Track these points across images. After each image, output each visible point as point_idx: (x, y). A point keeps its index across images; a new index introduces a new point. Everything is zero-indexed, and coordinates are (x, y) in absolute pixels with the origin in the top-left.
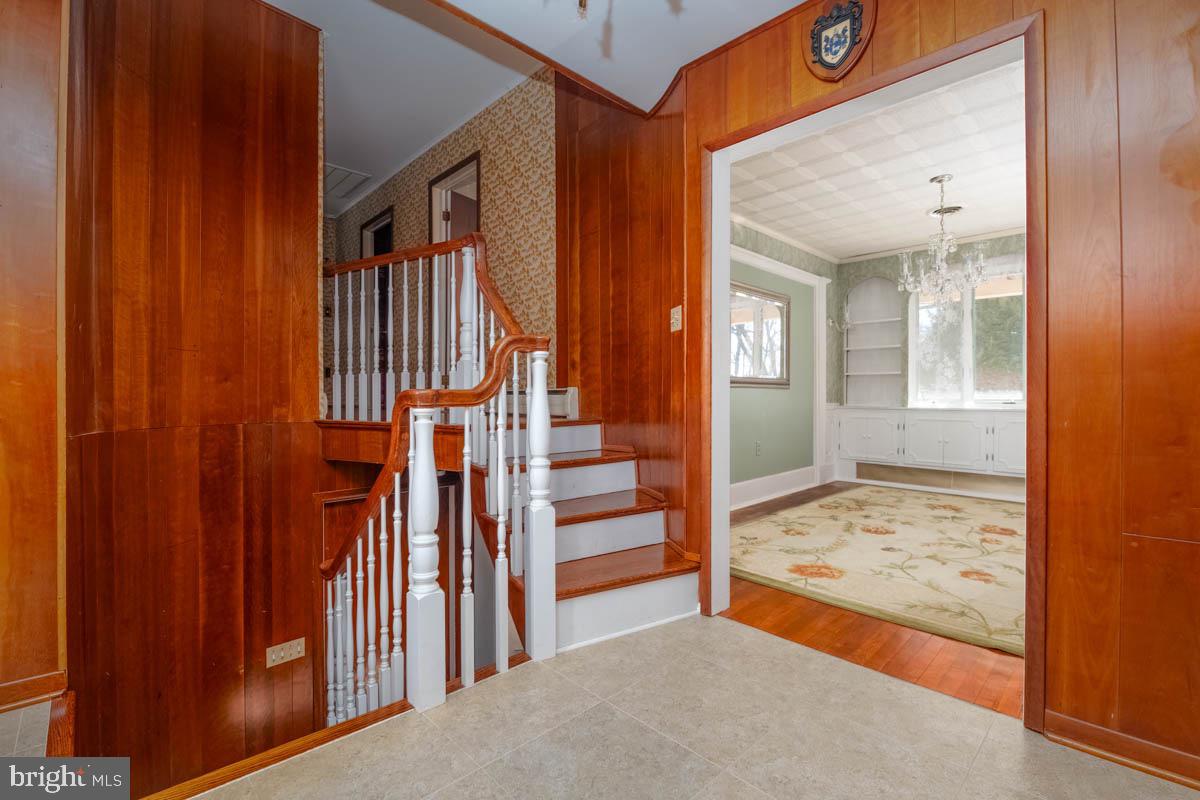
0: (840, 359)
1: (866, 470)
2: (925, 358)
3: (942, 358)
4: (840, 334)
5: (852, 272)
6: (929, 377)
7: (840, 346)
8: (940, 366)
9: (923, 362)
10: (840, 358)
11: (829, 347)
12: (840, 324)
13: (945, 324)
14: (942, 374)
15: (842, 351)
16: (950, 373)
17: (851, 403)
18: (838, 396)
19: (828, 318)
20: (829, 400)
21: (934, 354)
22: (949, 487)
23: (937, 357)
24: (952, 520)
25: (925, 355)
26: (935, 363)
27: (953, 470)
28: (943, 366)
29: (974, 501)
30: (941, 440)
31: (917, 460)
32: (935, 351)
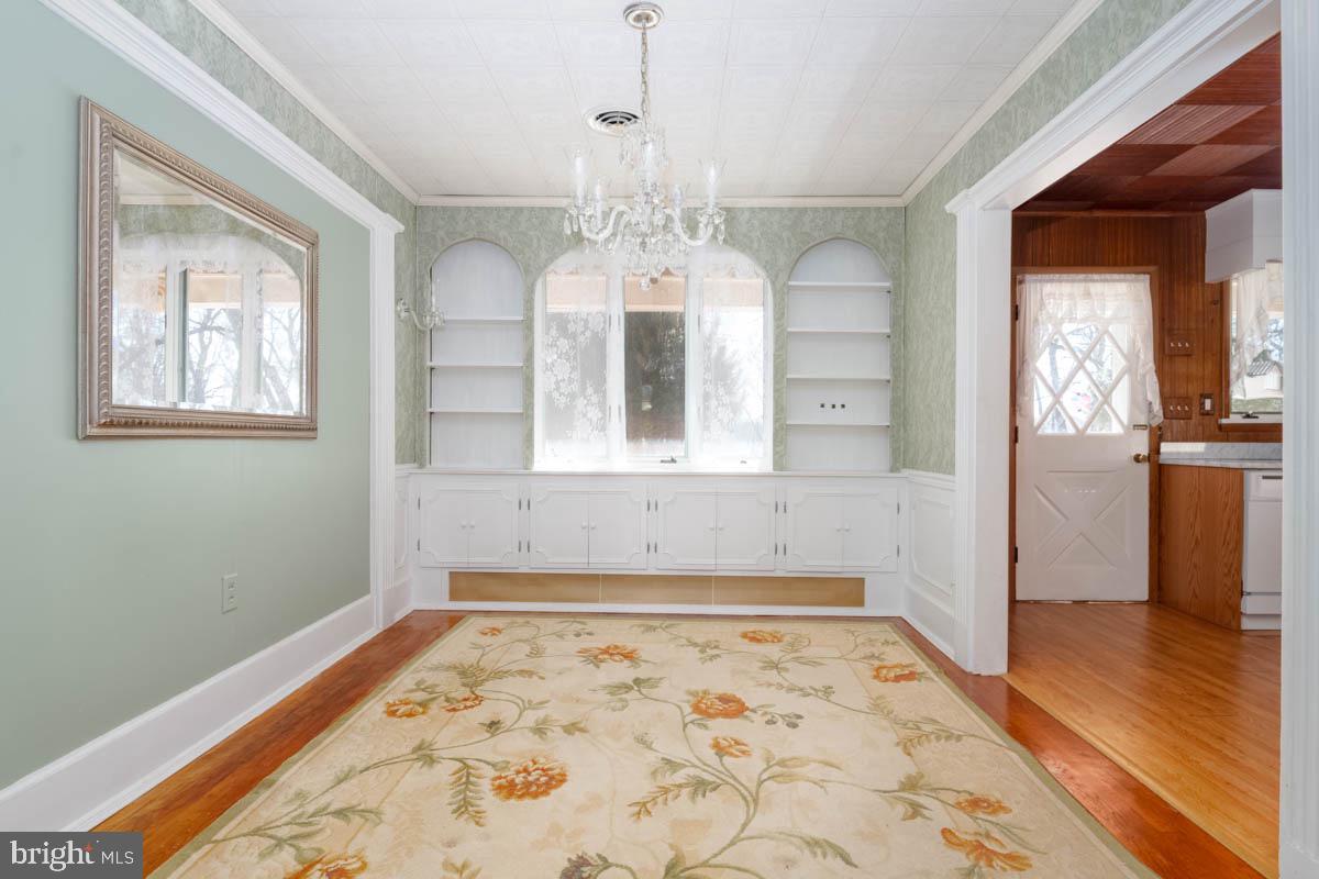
0: (418, 383)
1: (466, 583)
2: (557, 389)
3: (584, 389)
4: (418, 334)
5: (441, 223)
6: (562, 420)
7: (418, 358)
8: (580, 402)
9: (556, 395)
10: (418, 379)
11: (399, 357)
12: (421, 316)
13: (588, 334)
14: (585, 415)
15: (422, 368)
16: (594, 414)
17: (438, 463)
18: (414, 451)
19: (398, 300)
20: (400, 459)
21: (571, 381)
22: (595, 600)
23: (575, 387)
24: (639, 691)
25: (557, 383)
26: (572, 396)
27: (601, 572)
28: (585, 402)
29: (640, 626)
30: (584, 524)
31: (550, 560)
32: (572, 376)
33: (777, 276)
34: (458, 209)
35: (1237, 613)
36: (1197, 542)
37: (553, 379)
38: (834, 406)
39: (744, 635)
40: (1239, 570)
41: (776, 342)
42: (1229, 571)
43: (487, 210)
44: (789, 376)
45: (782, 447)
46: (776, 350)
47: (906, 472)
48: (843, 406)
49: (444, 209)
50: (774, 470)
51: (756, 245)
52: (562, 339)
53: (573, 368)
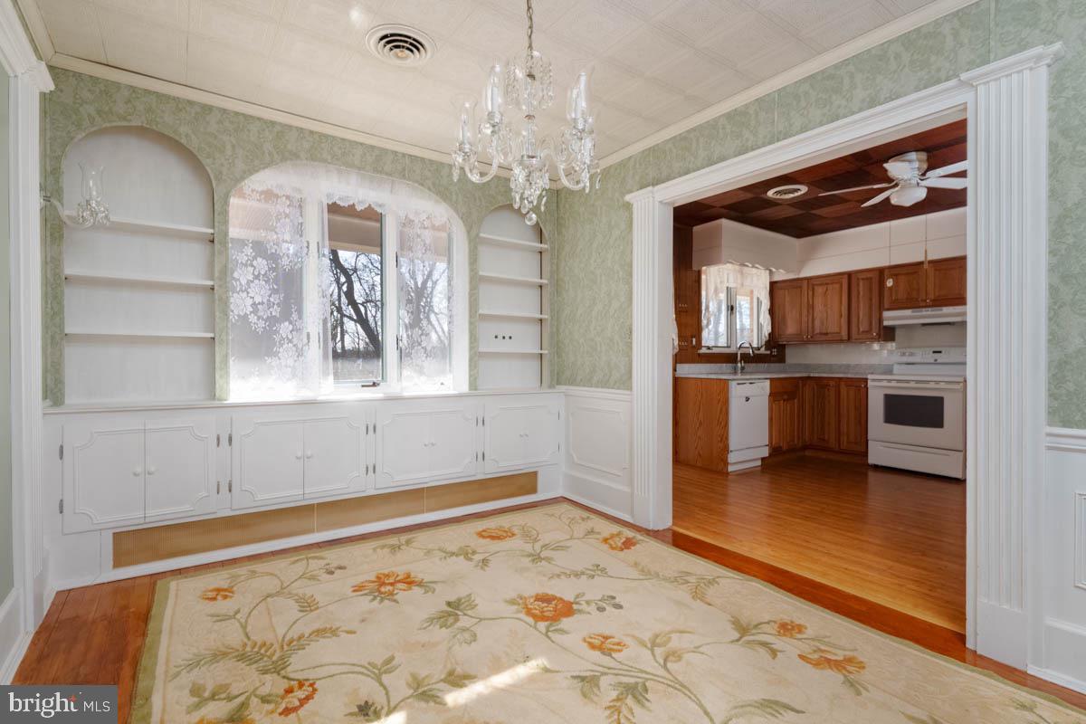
2: (255, 311)
6: (262, 345)
9: (253, 318)
21: (270, 305)
23: (276, 311)
24: (465, 615)
25: (254, 305)
26: (272, 321)
27: (316, 502)
28: (291, 327)
29: (383, 547)
30: (300, 454)
31: (260, 497)
32: (272, 300)
33: (471, 227)
34: (118, 86)
35: (726, 464)
36: (701, 424)
37: (249, 302)
38: (504, 338)
39: (481, 535)
40: (727, 438)
41: (471, 282)
42: (722, 439)
43: (161, 97)
44: (481, 312)
45: (476, 371)
46: (471, 290)
47: (563, 388)
48: (510, 338)
49: (94, 80)
50: (470, 389)
51: (454, 197)
52: (259, 260)
53: (274, 291)
